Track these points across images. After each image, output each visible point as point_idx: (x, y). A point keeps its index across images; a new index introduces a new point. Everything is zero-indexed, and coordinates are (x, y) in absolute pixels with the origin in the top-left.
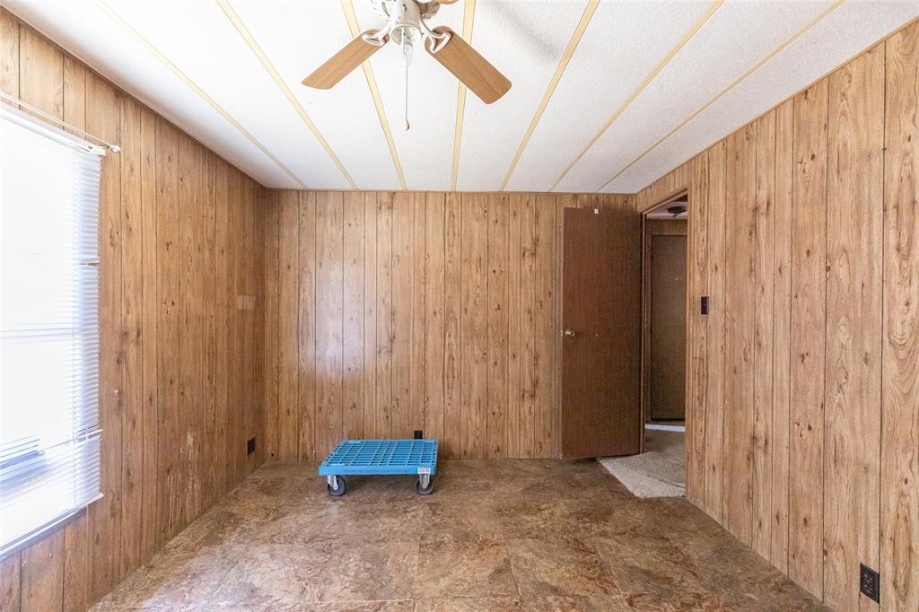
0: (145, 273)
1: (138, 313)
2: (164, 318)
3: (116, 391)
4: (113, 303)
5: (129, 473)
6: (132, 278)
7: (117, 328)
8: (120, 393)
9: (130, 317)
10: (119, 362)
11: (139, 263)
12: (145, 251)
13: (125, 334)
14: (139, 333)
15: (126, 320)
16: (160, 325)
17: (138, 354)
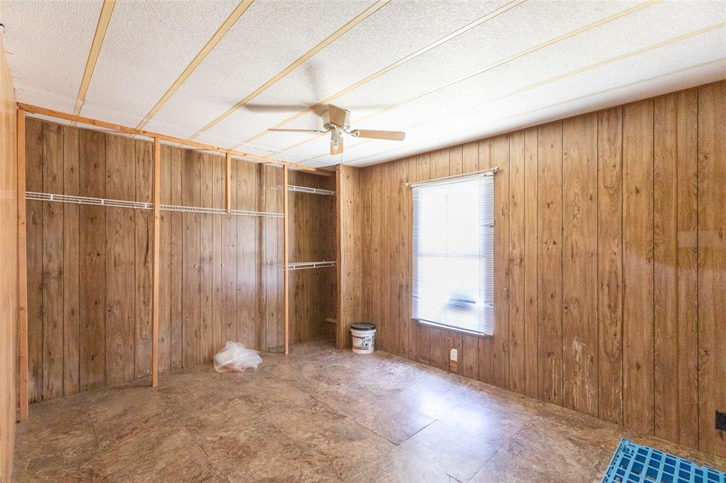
0: (527, 226)
1: (521, 250)
2: (544, 253)
3: (505, 289)
4: (504, 244)
5: (513, 335)
6: (517, 230)
7: (506, 257)
8: (508, 291)
9: (515, 251)
10: (507, 274)
11: (522, 220)
12: (527, 213)
13: (511, 261)
14: (521, 260)
15: (512, 253)
16: (540, 257)
17: (521, 272)
